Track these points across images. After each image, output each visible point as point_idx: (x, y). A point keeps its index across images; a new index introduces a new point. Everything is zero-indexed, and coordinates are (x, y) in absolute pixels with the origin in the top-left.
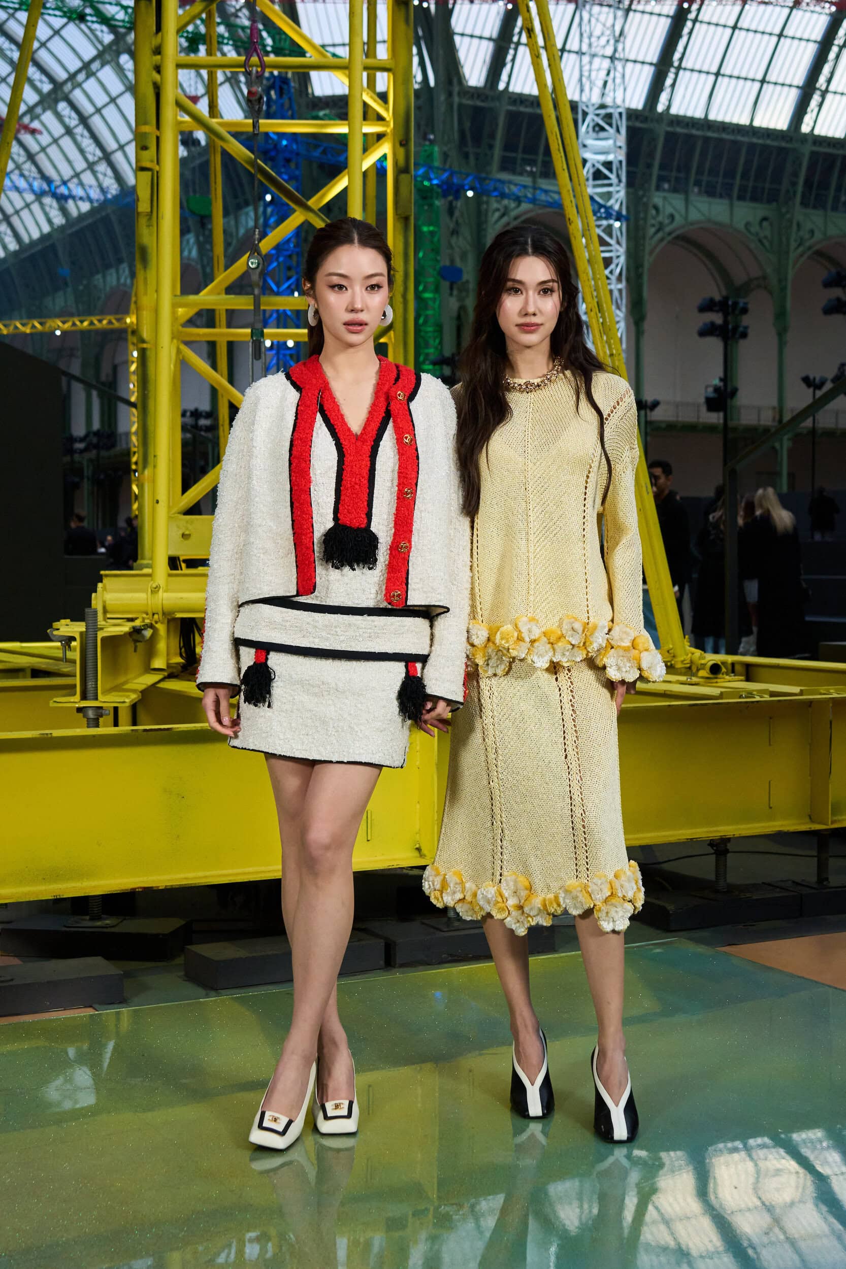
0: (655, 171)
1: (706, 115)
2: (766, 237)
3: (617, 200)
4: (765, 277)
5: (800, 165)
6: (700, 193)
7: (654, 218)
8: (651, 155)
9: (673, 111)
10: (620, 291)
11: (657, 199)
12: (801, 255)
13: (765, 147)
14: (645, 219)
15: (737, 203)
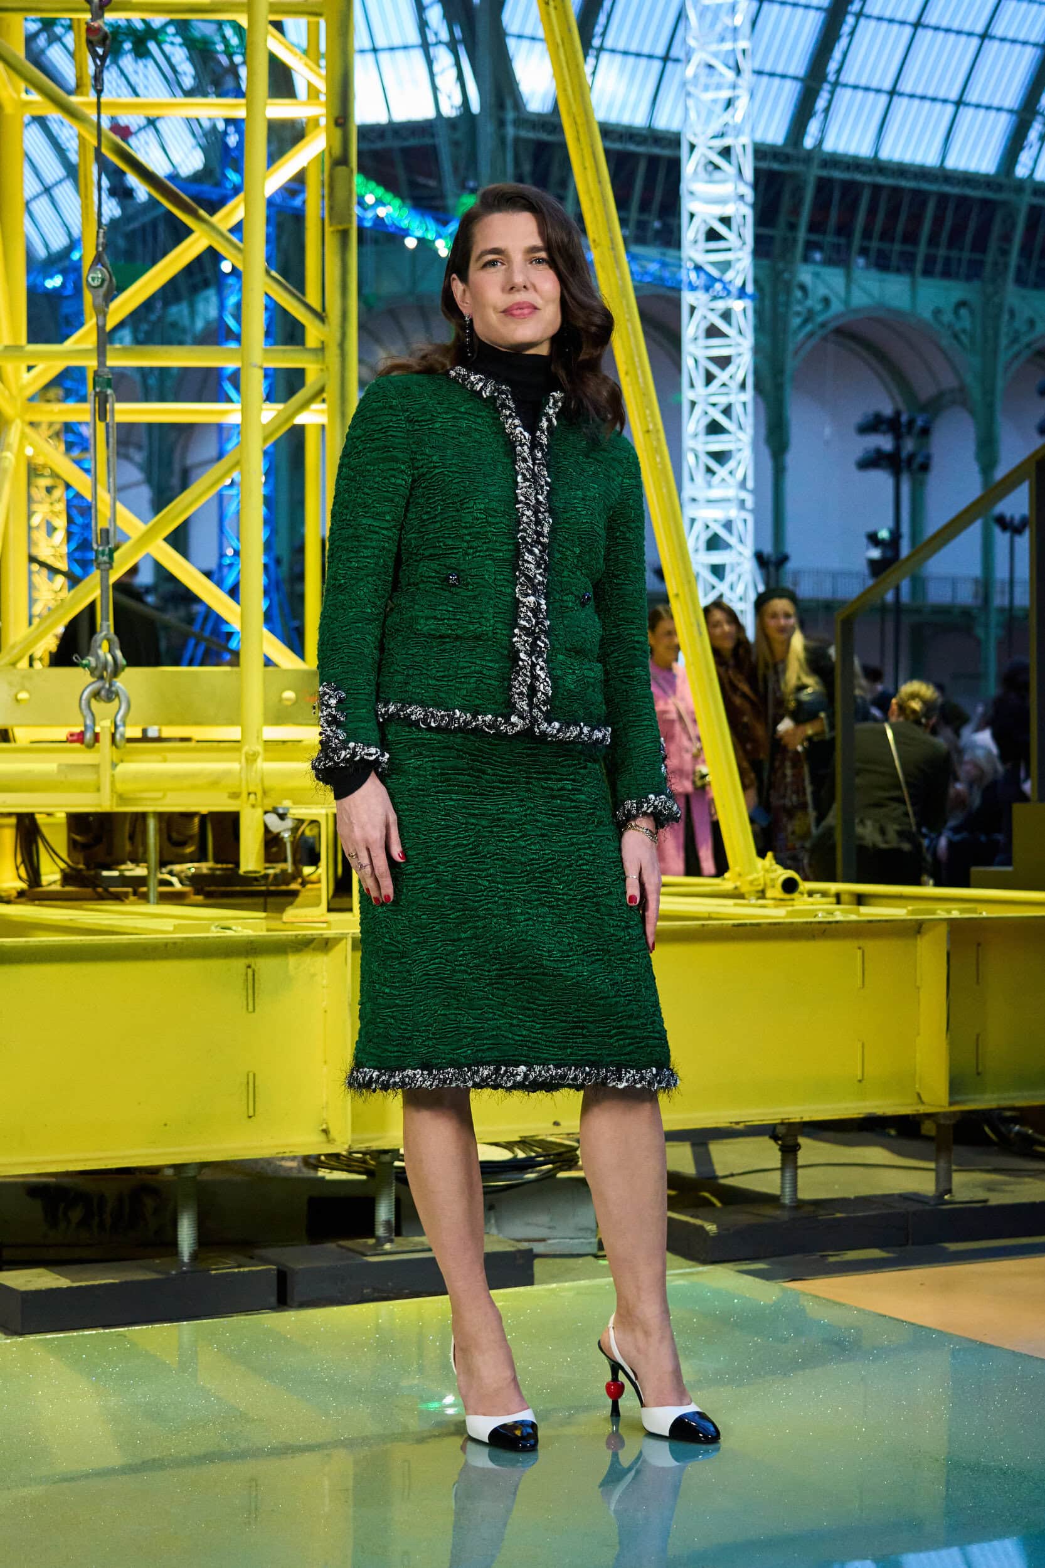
0: (802, 234)
1: (876, 153)
2: (964, 331)
3: (738, 272)
4: (962, 389)
5: (1014, 225)
6: (868, 266)
7: (800, 302)
8: (796, 211)
9: (829, 146)
10: (744, 404)
11: (805, 275)
12: (1017, 356)
13: (963, 200)
14: (787, 305)
15: (921, 280)
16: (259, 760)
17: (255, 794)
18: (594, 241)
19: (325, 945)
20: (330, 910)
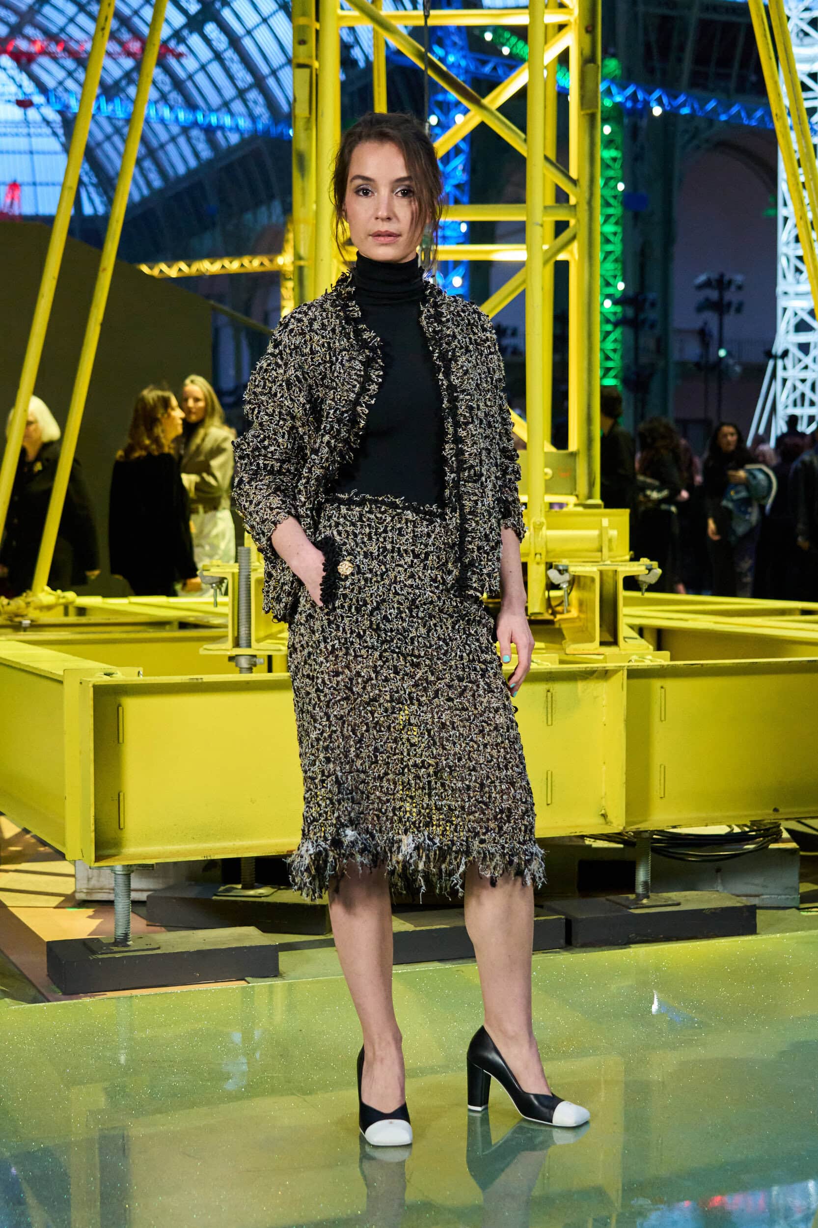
16: (544, 528)
17: (541, 554)
18: (777, 115)
19: (605, 674)
20: (602, 644)
